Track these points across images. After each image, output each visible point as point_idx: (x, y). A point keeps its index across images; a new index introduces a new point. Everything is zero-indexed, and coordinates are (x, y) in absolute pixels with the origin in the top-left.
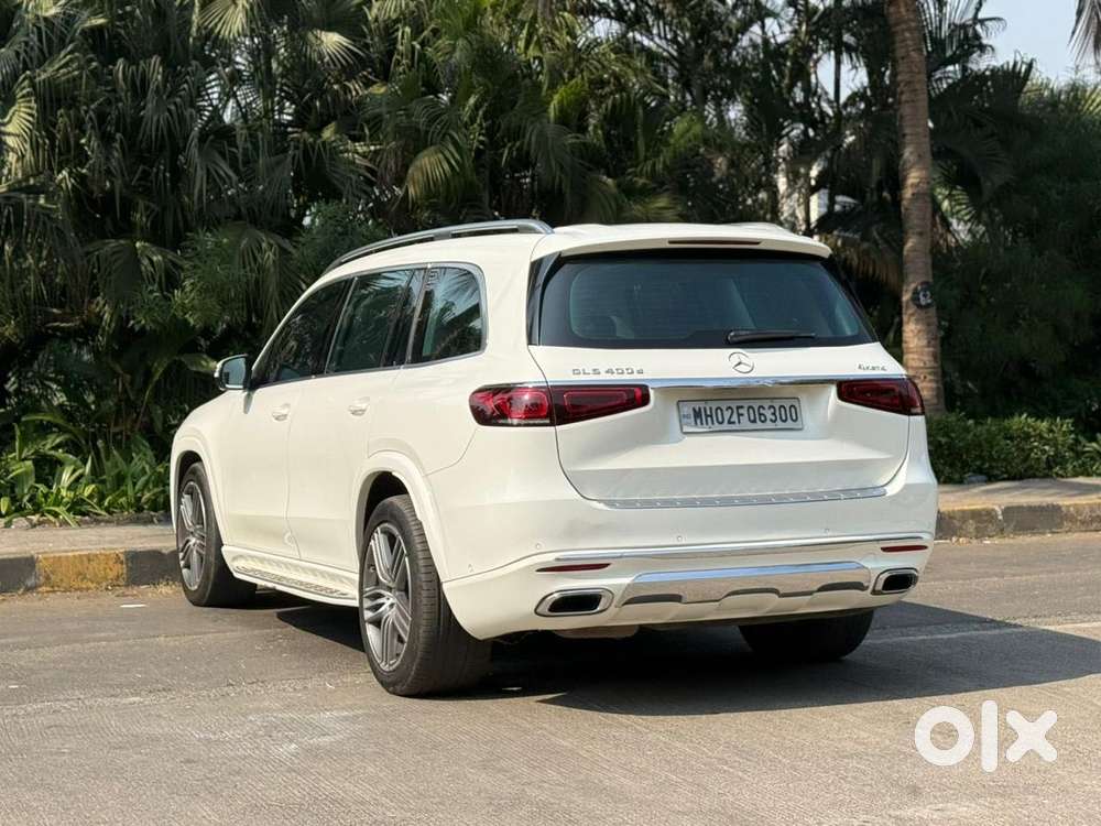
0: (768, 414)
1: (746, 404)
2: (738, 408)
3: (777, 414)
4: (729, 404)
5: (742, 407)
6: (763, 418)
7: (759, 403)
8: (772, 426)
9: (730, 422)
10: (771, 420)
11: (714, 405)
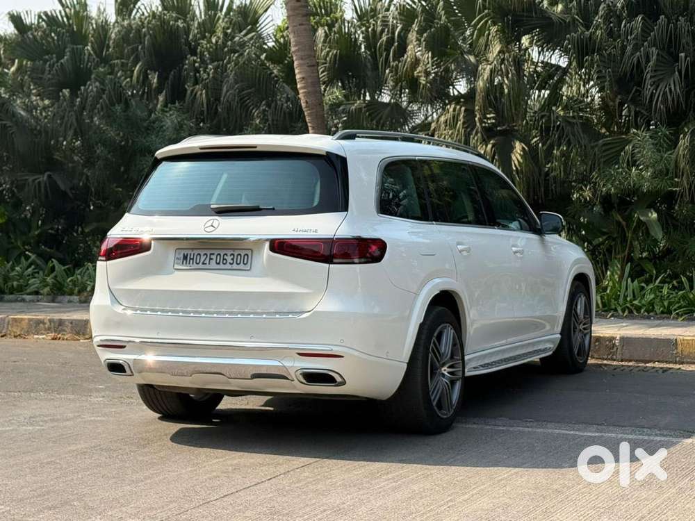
0: (229, 259)
1: (216, 252)
2: (211, 254)
3: (235, 260)
4: (205, 252)
5: (213, 254)
6: (225, 262)
7: (225, 252)
8: (230, 267)
9: (203, 263)
10: (230, 263)
11: (196, 252)
